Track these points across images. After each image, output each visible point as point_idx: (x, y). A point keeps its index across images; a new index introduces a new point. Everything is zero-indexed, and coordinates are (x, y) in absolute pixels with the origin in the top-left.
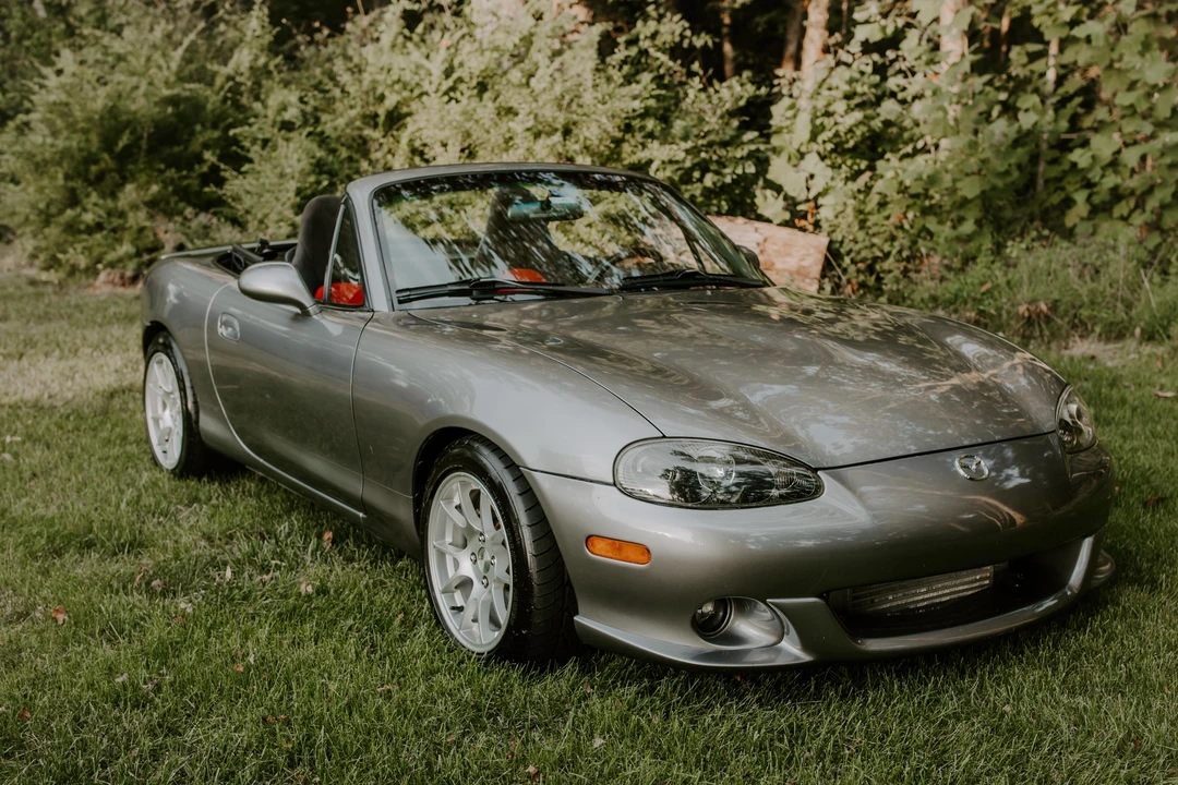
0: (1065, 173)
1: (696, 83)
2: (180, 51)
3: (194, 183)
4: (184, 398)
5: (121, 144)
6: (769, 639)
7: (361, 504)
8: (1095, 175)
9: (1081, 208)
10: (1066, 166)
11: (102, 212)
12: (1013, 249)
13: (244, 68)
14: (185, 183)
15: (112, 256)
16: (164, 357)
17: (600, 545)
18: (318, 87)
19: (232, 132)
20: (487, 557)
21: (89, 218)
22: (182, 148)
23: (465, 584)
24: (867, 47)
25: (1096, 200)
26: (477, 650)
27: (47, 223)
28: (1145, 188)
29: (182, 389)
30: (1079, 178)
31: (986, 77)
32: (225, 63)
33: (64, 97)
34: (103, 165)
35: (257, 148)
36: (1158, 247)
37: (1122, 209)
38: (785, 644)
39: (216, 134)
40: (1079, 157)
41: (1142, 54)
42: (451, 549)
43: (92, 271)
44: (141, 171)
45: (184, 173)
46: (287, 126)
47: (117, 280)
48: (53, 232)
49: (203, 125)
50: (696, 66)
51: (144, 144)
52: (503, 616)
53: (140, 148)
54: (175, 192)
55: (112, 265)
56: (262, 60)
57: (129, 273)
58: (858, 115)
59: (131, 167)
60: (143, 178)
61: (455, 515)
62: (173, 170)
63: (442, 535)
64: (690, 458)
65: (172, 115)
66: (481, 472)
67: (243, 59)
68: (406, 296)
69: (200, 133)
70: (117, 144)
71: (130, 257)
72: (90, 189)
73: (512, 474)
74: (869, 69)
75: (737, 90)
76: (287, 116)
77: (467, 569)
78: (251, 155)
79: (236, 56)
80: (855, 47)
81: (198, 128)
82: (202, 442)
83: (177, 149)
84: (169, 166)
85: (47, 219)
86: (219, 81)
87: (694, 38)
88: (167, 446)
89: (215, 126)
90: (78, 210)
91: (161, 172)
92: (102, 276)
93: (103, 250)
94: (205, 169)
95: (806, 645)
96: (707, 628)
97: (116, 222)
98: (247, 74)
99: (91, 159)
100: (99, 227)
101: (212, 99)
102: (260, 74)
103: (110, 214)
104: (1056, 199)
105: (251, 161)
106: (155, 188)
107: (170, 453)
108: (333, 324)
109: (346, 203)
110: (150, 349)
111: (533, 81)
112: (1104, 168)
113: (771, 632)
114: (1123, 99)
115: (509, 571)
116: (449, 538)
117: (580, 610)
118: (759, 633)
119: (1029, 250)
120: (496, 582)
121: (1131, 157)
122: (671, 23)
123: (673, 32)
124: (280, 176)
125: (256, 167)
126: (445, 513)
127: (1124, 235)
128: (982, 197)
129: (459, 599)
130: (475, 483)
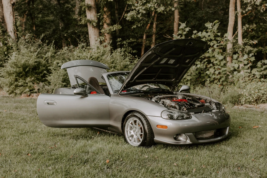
2: (37, 53)
3: (40, 77)
5: (27, 70)
6: (185, 140)
7: (109, 125)
8: (211, 76)
9: (208, 82)
10: (205, 74)
11: (23, 83)
12: (197, 89)
13: (49, 56)
14: (38, 77)
15: (25, 91)
19: (49, 68)
20: (137, 131)
21: (20, 84)
22: (38, 71)
23: (132, 136)
25: (211, 80)
26: (136, 146)
27: (12, 85)
28: (220, 78)
30: (207, 76)
32: (45, 55)
33: (15, 61)
34: (23, 74)
35: (53, 71)
36: (223, 88)
37: (216, 82)
38: (187, 141)
39: (44, 68)
40: (208, 72)
41: (218, 55)
43: (21, 94)
44: (30, 75)
45: (38, 75)
47: (26, 96)
48: (13, 86)
50: (136, 56)
51: (31, 70)
53: (30, 71)
54: (36, 79)
55: (25, 93)
56: (53, 54)
57: (29, 94)
59: (28, 74)
60: (31, 76)
61: (131, 125)
62: (36, 75)
64: (172, 113)
65: (36, 64)
66: (137, 117)
67: (49, 54)
68: (116, 92)
69: (41, 68)
70: (26, 70)
71: (28, 91)
72: (20, 78)
73: (143, 117)
77: (132, 133)
79: (47, 53)
81: (41, 67)
83: (37, 71)
84: (35, 74)
85: (11, 84)
86: (44, 58)
87: (133, 51)
89: (44, 67)
90: (18, 82)
91: (34, 75)
92: (23, 95)
93: (23, 90)
94: (42, 74)
95: (191, 141)
96: (176, 139)
97: (26, 85)
98: (50, 57)
99: (21, 73)
100: (22, 86)
101: (43, 62)
102: (52, 57)
103: (24, 83)
104: (203, 80)
105: (52, 73)
106: (33, 78)
112: (212, 74)
113: (185, 139)
114: (215, 62)
115: (142, 132)
116: (128, 129)
117: (155, 137)
118: (183, 139)
119: (200, 89)
120: (139, 134)
121: (217, 72)
122: (128, 48)
123: (129, 50)
124: (59, 76)
125: (53, 74)
126: (128, 124)
127: (217, 86)
128: (191, 79)
129: (130, 139)
130: (135, 119)
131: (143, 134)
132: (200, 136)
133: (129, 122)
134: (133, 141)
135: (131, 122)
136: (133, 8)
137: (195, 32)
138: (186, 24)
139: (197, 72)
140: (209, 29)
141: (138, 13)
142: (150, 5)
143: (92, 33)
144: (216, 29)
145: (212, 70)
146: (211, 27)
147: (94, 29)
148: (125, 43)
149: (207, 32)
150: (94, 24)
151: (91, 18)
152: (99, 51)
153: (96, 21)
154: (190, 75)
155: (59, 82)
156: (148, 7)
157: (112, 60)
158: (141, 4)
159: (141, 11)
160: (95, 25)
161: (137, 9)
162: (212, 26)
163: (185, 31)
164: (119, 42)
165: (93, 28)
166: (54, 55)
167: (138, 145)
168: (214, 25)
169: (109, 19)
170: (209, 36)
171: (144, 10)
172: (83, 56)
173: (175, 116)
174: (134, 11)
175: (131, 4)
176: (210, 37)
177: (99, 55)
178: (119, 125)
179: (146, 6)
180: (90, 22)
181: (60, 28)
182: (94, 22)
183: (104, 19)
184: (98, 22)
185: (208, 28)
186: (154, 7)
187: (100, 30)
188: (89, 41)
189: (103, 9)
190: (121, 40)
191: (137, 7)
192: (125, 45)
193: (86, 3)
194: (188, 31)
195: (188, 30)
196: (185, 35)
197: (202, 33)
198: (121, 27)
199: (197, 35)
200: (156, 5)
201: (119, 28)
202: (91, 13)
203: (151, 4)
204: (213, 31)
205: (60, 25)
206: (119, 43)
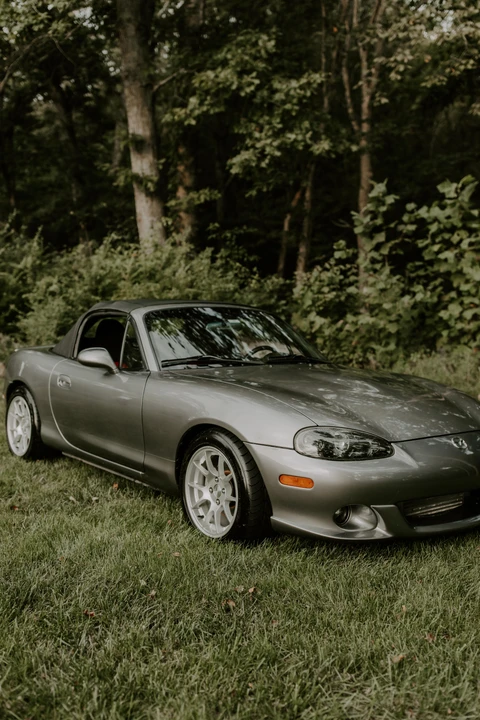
0: (436, 322)
1: (256, 277)
4: (33, 418)
6: (370, 527)
7: (143, 467)
8: (452, 323)
9: (445, 339)
10: (436, 319)
12: (415, 357)
13: (29, 265)
16: (21, 399)
17: (285, 479)
18: (67, 274)
19: (24, 296)
20: (220, 489)
23: (206, 504)
24: (340, 261)
25: (452, 335)
26: (215, 537)
28: (476, 330)
29: (32, 414)
30: (443, 325)
31: (398, 277)
32: (19, 263)
35: (36, 304)
37: (465, 339)
38: (377, 529)
39: (14, 297)
40: (444, 314)
41: (472, 267)
42: (197, 486)
46: (53, 294)
49: (7, 292)
50: (255, 269)
52: (231, 519)
56: (38, 262)
58: (334, 293)
61: (202, 469)
63: (192, 480)
64: (329, 436)
66: (220, 446)
67: (28, 261)
68: (167, 364)
69: (6, 296)
73: (237, 446)
74: (338, 273)
75: (275, 281)
76: (52, 289)
77: (207, 496)
78: (33, 308)
79: (24, 259)
80: (332, 262)
81: (5, 294)
82: (41, 442)
86: (15, 272)
87: (249, 257)
88: (18, 445)
89: (13, 293)
94: (7, 314)
95: (389, 529)
96: (340, 521)
98: (30, 268)
101: (12, 280)
102: (37, 271)
104: (432, 334)
105: (33, 310)
107: (22, 448)
108: (124, 378)
109: (130, 320)
110: (12, 395)
111: (177, 274)
112: (456, 320)
113: (371, 523)
114: (464, 288)
115: (234, 495)
116: (196, 481)
117: (274, 513)
118: (365, 523)
119: (422, 358)
120: (226, 501)
121: (468, 314)
122: (238, 250)
123: (238, 254)
124: (49, 318)
125: (35, 313)
126: (195, 468)
127: (467, 352)
128: (398, 333)
129: (201, 512)
130: (216, 451)
131: (236, 500)
132: (420, 511)
133: (198, 461)
134: (207, 518)
135: (202, 461)
136: (248, 142)
137: (411, 206)
138: (387, 186)
139: (415, 313)
140: (450, 199)
141: (262, 155)
142: (292, 136)
143: (145, 209)
144: (466, 199)
145: (454, 309)
146: (453, 195)
147: (149, 199)
148: (229, 235)
149: (443, 207)
150: (150, 185)
151: (142, 170)
152: (159, 254)
153: (155, 179)
154: (397, 321)
155: (49, 333)
156: (289, 141)
157: (189, 279)
158: (270, 133)
159: (268, 150)
160: (152, 189)
161: (258, 145)
162: (456, 192)
163: (384, 204)
164: (214, 232)
165: (147, 195)
166: (40, 264)
167: (220, 536)
168: (463, 188)
169: (191, 174)
170: (449, 217)
171: (279, 148)
172: (114, 266)
173: (341, 445)
174: (251, 150)
175: (245, 132)
176: (451, 220)
177: (156, 264)
178: (168, 468)
179: (284, 139)
180: (140, 180)
181: (75, 199)
182: (151, 181)
183: (178, 174)
184: (159, 180)
185: (447, 196)
186: (304, 140)
187: (166, 202)
188: (137, 230)
189: (177, 150)
190: (218, 228)
191: (259, 140)
192: (228, 243)
193: (131, 131)
194: (391, 205)
195: (393, 201)
196: (385, 214)
197: (428, 211)
198: (219, 195)
199: (416, 214)
200: (309, 135)
201: (213, 197)
202: (143, 158)
203: (297, 135)
204: (458, 205)
205: (74, 192)
206: (214, 236)
